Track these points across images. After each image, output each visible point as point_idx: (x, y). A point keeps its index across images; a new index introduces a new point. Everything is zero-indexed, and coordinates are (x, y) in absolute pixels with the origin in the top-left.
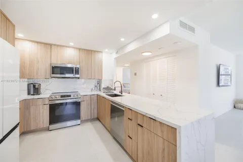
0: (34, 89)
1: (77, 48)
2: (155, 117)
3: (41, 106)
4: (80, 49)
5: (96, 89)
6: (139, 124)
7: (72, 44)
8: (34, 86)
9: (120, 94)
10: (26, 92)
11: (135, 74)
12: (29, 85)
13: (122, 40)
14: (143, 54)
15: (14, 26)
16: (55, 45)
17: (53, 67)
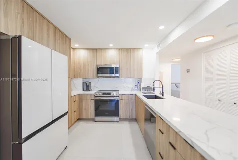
0: (87, 87)
1: (117, 49)
2: (192, 142)
3: (90, 101)
4: (119, 49)
5: (136, 89)
6: (170, 143)
7: (111, 45)
8: (87, 84)
9: (161, 96)
10: (82, 88)
11: (188, 71)
12: (83, 83)
13: (162, 28)
14: (197, 41)
15: (70, 39)
16: (100, 49)
17: (98, 69)
